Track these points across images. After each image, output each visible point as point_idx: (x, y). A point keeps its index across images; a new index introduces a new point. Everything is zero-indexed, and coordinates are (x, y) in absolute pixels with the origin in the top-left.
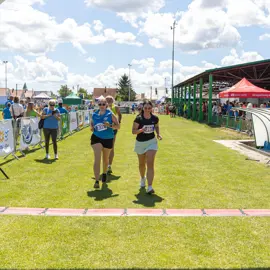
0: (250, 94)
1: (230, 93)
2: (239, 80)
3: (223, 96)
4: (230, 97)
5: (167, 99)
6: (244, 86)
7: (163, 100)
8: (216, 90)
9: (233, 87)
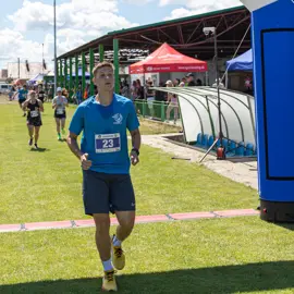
0: (175, 67)
1: (145, 66)
2: (158, 46)
3: (134, 71)
4: (145, 71)
5: (47, 78)
6: (165, 55)
7: (40, 80)
8: (124, 62)
9: (150, 57)
